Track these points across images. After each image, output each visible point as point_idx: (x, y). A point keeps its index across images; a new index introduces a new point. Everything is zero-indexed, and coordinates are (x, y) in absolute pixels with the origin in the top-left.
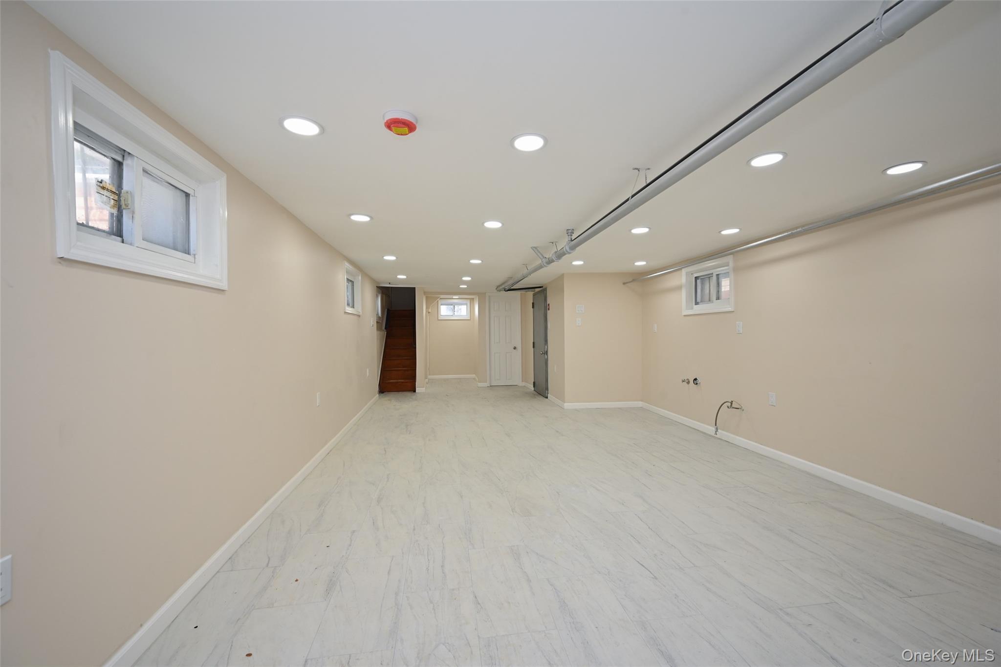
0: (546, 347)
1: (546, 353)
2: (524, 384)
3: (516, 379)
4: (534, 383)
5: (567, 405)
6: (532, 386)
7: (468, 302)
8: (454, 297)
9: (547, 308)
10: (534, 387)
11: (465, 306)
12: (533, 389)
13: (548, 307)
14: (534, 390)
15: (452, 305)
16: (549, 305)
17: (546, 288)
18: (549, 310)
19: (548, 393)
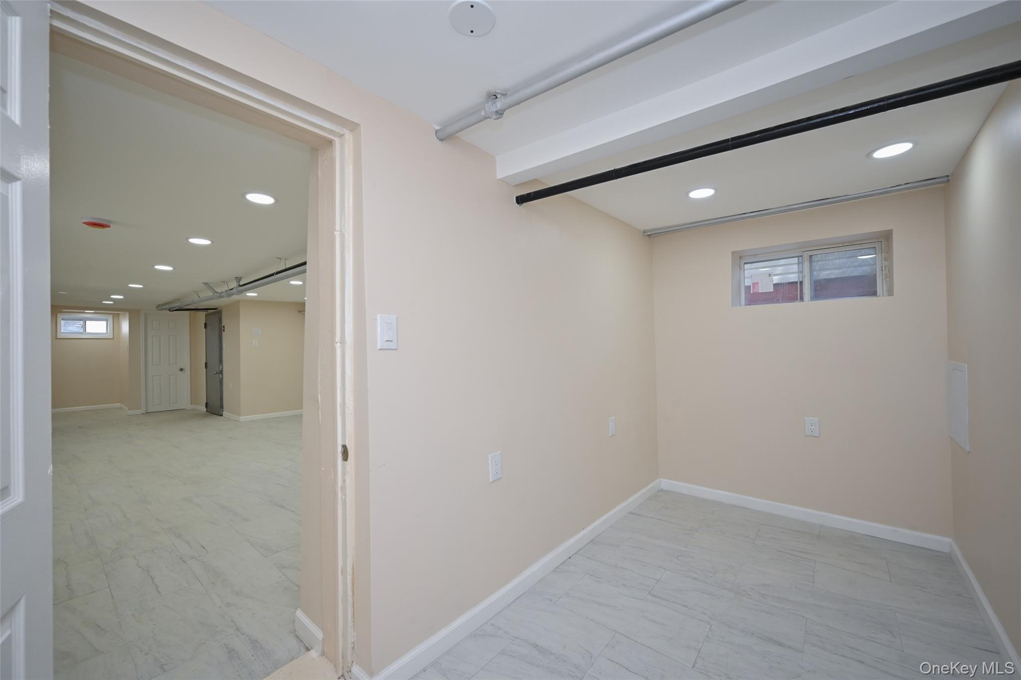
0: (221, 367)
1: (221, 372)
2: (193, 406)
3: (185, 402)
4: (207, 404)
5: (242, 418)
6: (205, 407)
7: (110, 318)
8: (86, 311)
9: (221, 329)
10: (206, 407)
11: (105, 323)
12: (206, 409)
13: (223, 329)
14: (207, 411)
15: (82, 320)
16: (224, 326)
17: (221, 311)
18: (224, 331)
19: (223, 411)
